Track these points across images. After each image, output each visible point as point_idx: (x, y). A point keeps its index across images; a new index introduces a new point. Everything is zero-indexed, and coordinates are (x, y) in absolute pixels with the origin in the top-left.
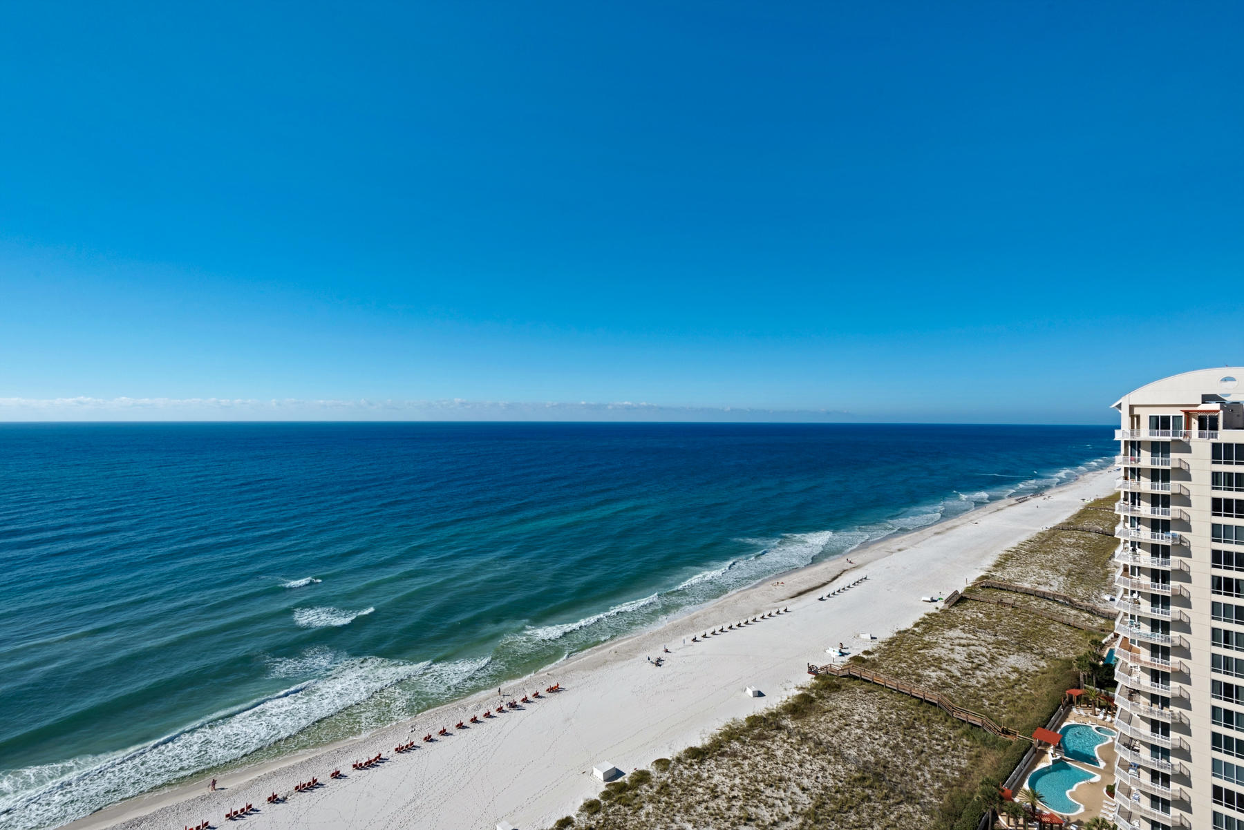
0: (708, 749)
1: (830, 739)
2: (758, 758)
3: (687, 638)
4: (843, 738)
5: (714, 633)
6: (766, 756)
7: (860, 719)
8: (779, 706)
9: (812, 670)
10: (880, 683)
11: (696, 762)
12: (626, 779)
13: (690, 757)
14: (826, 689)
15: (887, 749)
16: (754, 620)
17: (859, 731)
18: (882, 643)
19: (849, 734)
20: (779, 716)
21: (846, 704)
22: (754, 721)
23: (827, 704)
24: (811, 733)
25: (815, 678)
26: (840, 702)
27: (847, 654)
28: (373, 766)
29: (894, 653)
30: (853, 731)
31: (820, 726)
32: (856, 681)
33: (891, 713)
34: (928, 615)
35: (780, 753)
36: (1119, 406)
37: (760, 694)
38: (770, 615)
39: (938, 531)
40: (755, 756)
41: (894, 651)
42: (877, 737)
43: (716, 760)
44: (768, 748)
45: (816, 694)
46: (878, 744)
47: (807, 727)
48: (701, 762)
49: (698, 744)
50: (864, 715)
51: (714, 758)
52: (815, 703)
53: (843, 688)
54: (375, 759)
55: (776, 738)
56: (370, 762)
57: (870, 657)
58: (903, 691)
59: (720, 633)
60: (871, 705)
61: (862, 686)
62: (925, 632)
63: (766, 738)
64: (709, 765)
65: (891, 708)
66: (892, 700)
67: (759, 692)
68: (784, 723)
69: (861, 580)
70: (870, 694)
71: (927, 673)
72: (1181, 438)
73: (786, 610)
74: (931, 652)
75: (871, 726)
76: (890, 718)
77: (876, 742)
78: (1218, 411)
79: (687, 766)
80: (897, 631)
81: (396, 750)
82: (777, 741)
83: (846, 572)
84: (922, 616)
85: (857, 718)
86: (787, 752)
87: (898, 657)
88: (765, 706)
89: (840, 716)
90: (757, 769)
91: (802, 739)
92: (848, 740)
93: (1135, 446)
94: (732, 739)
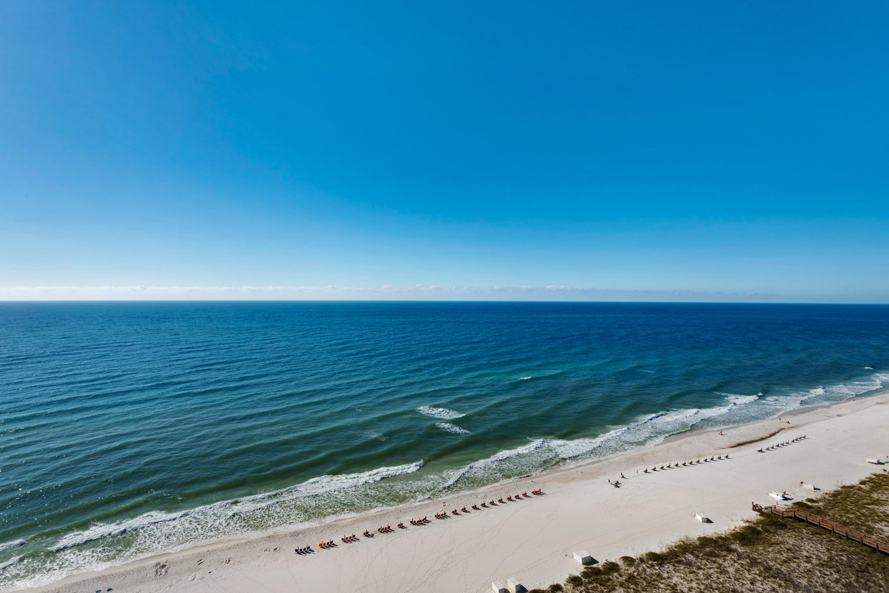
0: (666, 556)
1: (779, 567)
2: (712, 571)
3: (639, 469)
4: (792, 569)
5: (662, 468)
6: (719, 570)
7: (808, 555)
8: (727, 533)
9: (755, 508)
10: (828, 528)
11: (657, 564)
12: (600, 566)
13: (651, 559)
14: (772, 525)
15: (839, 585)
16: (698, 462)
17: (809, 566)
18: (826, 494)
19: (799, 566)
20: (728, 541)
21: (793, 540)
22: (705, 541)
23: (774, 537)
24: (760, 559)
25: (760, 515)
26: (788, 539)
27: (790, 499)
28: (422, 524)
29: (840, 504)
30: (802, 564)
31: (770, 555)
32: (802, 523)
33: (842, 556)
34: (875, 475)
35: (731, 570)
37: (709, 521)
38: (712, 459)
39: (880, 401)
40: (708, 568)
41: (840, 503)
42: (828, 573)
43: (674, 566)
44: (720, 565)
45: (763, 528)
46: (829, 579)
47: (756, 554)
48: (661, 565)
49: (658, 551)
50: (812, 552)
51: (672, 564)
52: (762, 536)
53: (789, 527)
54: (423, 520)
55: (726, 558)
56: (420, 521)
57: (814, 504)
58: (854, 538)
59: (667, 468)
60: (819, 545)
61: (808, 528)
62: (873, 489)
63: (717, 556)
64: (668, 568)
65: (841, 551)
66: (841, 544)
67: (708, 519)
68: (733, 547)
69: (800, 438)
70: (817, 536)
71: (878, 526)
73: (727, 457)
74: (882, 509)
75: (820, 563)
76: (841, 560)
77: (827, 578)
79: (649, 565)
80: (841, 485)
81: (436, 516)
82: (727, 560)
83: (783, 430)
84: (869, 475)
85: (805, 553)
86: (737, 570)
87: (844, 508)
88: (714, 531)
89: (788, 550)
90: (711, 579)
91: (752, 562)
92: (797, 571)
94: (687, 552)
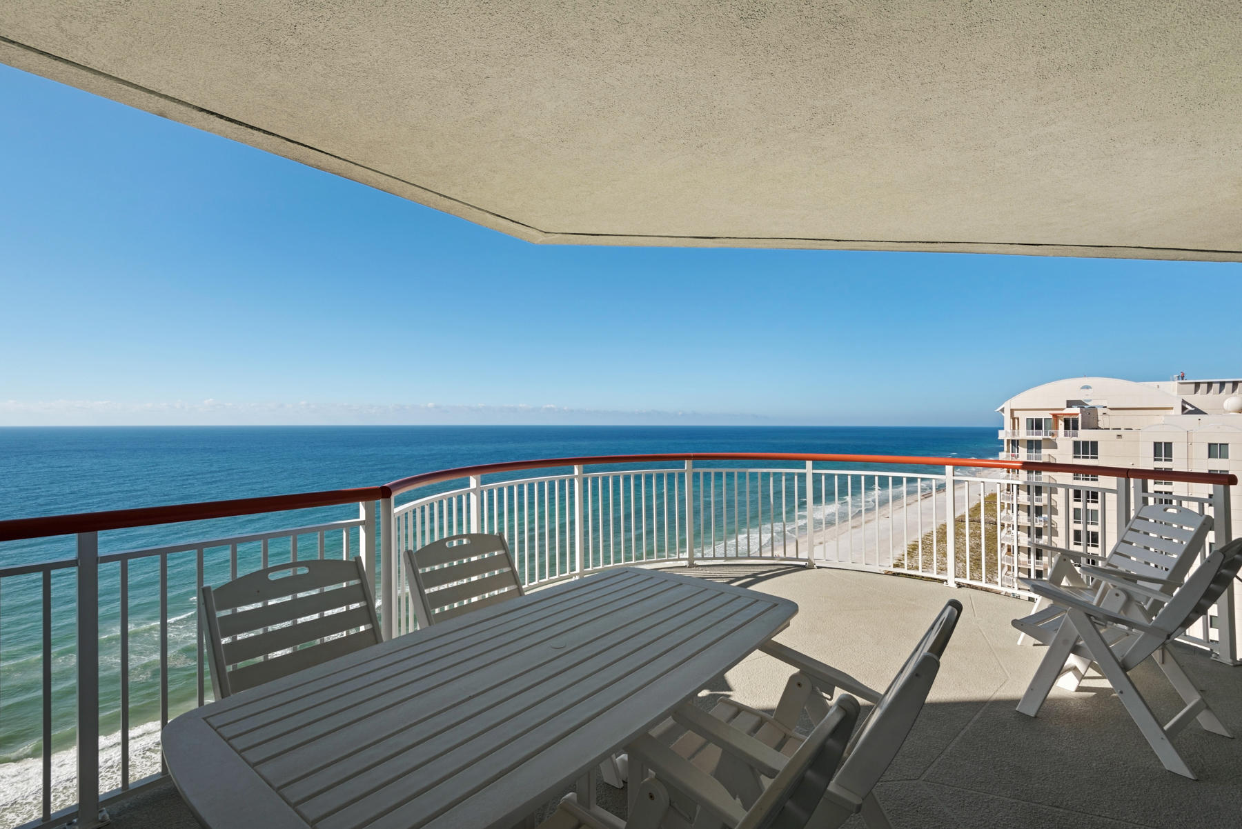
36: (1002, 410)
72: (1050, 437)
78: (1077, 414)
93: (1015, 443)
